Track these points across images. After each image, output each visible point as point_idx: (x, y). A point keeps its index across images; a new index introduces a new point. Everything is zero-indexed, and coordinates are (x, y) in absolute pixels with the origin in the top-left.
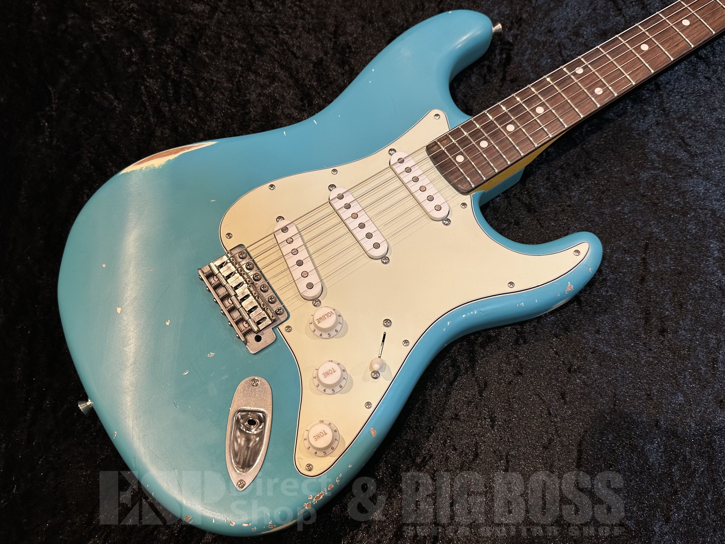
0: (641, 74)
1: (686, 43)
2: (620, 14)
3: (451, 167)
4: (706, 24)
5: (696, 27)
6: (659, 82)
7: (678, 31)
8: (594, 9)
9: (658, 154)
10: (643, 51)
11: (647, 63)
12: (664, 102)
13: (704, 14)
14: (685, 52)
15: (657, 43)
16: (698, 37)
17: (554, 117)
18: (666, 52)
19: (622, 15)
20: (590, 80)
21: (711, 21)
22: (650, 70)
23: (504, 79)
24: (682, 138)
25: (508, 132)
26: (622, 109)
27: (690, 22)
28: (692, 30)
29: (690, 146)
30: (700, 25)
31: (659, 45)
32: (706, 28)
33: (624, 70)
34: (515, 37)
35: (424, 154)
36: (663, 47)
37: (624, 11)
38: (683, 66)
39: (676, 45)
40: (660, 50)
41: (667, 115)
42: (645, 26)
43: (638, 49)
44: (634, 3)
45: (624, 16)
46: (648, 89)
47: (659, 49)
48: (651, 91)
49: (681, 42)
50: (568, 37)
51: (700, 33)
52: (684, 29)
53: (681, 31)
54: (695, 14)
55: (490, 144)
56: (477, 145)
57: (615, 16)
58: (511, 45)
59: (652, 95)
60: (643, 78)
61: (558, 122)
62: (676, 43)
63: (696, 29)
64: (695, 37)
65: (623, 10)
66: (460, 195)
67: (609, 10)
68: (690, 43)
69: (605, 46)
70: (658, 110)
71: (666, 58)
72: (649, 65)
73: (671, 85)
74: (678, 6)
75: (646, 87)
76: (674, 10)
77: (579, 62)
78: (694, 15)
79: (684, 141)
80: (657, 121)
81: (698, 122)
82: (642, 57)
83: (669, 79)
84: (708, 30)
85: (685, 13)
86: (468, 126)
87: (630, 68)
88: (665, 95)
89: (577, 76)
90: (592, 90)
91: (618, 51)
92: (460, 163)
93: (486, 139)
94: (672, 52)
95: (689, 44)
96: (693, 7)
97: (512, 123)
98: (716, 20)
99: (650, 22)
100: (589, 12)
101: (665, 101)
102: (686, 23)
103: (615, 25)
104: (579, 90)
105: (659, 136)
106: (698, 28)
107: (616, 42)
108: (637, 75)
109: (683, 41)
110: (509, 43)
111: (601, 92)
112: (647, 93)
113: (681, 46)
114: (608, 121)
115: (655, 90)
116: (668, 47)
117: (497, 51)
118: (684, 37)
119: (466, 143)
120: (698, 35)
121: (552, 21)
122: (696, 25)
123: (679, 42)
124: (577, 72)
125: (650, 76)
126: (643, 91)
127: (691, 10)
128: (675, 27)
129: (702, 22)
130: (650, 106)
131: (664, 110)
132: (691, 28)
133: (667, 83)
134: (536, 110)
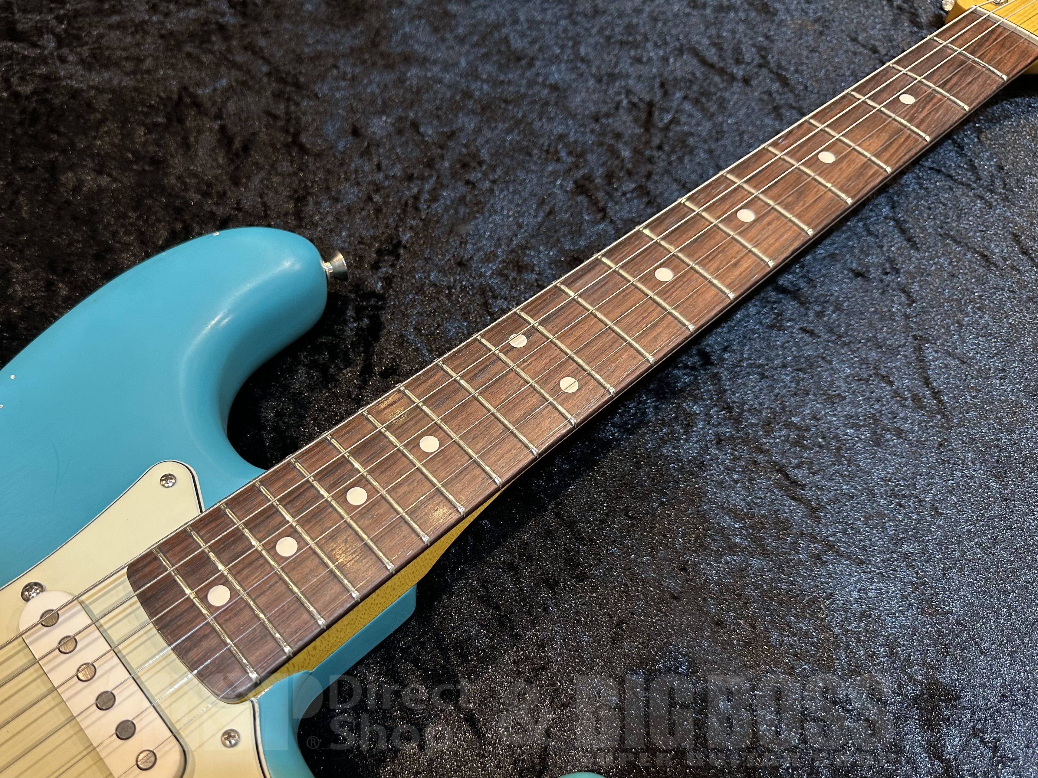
0: (665, 337)
1: (754, 258)
2: (604, 218)
3: (191, 623)
4: (789, 216)
5: (769, 224)
6: (708, 349)
7: (732, 233)
8: (550, 213)
9: (734, 513)
10: (661, 283)
11: (675, 309)
12: (725, 391)
13: (780, 196)
14: (757, 277)
15: (691, 263)
16: (777, 244)
17: (467, 457)
18: (715, 282)
19: (608, 220)
20: (547, 360)
21: (799, 208)
22: (684, 325)
23: (367, 371)
24: (781, 470)
25: (350, 508)
26: (634, 414)
27: (756, 213)
28: (763, 229)
29: (803, 487)
30: (778, 219)
31: (697, 267)
32: (790, 224)
33: (623, 330)
34: (388, 281)
35: (125, 588)
36: (707, 270)
37: (611, 213)
38: (752, 310)
39: (735, 265)
40: (701, 279)
41: (737, 421)
42: (659, 230)
43: (649, 279)
44: (628, 196)
45: (612, 222)
46: (686, 367)
47: (697, 275)
48: (693, 368)
49: (742, 257)
50: (500, 273)
51: (782, 236)
52: (744, 229)
53: (740, 234)
54: (761, 196)
55: (302, 544)
56: (268, 551)
57: (595, 223)
58: (381, 297)
59: (696, 377)
60: (672, 345)
61: (478, 471)
62: (733, 261)
63: (771, 227)
64: (771, 245)
65: (608, 210)
66: (222, 704)
67: (581, 213)
68: (763, 257)
69: (575, 281)
70: (716, 409)
71: (717, 294)
72: (681, 313)
73: (733, 351)
74: (721, 183)
75: (681, 362)
76: (714, 192)
77: (515, 321)
78: (759, 199)
79: (787, 476)
80: (717, 435)
81: (808, 429)
82: (661, 297)
83: (727, 341)
84: (795, 227)
85: (740, 197)
86: (245, 500)
87: (638, 323)
88: (725, 375)
89: (515, 353)
90: (552, 385)
91: (603, 289)
92: (219, 608)
93: (292, 533)
94: (729, 281)
95: (762, 260)
96: (754, 182)
97: (361, 482)
98: (808, 207)
99: (667, 221)
100: (540, 219)
101: (727, 388)
102: (747, 216)
103: (595, 241)
104: (522, 386)
105: (729, 470)
106: (774, 225)
107: (597, 269)
108: (655, 338)
109: (747, 254)
110: (373, 294)
111: (576, 387)
112: (684, 374)
113: (745, 264)
114: (606, 445)
115: (701, 365)
116: (718, 269)
117: (350, 313)
118: (749, 246)
119: (239, 548)
120: (777, 240)
121: (463, 243)
122: (768, 219)
123: (739, 257)
124: (513, 344)
125: (687, 338)
126: (676, 371)
127: (753, 191)
128: (724, 225)
129: (780, 213)
130: (696, 403)
131: (729, 409)
132: (759, 226)
133: (725, 350)
134: (421, 445)
